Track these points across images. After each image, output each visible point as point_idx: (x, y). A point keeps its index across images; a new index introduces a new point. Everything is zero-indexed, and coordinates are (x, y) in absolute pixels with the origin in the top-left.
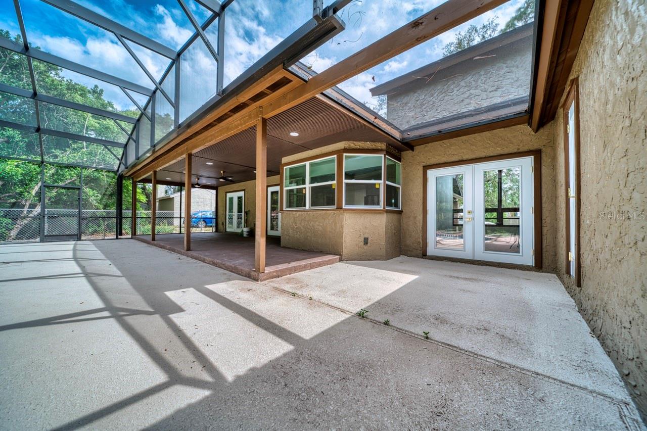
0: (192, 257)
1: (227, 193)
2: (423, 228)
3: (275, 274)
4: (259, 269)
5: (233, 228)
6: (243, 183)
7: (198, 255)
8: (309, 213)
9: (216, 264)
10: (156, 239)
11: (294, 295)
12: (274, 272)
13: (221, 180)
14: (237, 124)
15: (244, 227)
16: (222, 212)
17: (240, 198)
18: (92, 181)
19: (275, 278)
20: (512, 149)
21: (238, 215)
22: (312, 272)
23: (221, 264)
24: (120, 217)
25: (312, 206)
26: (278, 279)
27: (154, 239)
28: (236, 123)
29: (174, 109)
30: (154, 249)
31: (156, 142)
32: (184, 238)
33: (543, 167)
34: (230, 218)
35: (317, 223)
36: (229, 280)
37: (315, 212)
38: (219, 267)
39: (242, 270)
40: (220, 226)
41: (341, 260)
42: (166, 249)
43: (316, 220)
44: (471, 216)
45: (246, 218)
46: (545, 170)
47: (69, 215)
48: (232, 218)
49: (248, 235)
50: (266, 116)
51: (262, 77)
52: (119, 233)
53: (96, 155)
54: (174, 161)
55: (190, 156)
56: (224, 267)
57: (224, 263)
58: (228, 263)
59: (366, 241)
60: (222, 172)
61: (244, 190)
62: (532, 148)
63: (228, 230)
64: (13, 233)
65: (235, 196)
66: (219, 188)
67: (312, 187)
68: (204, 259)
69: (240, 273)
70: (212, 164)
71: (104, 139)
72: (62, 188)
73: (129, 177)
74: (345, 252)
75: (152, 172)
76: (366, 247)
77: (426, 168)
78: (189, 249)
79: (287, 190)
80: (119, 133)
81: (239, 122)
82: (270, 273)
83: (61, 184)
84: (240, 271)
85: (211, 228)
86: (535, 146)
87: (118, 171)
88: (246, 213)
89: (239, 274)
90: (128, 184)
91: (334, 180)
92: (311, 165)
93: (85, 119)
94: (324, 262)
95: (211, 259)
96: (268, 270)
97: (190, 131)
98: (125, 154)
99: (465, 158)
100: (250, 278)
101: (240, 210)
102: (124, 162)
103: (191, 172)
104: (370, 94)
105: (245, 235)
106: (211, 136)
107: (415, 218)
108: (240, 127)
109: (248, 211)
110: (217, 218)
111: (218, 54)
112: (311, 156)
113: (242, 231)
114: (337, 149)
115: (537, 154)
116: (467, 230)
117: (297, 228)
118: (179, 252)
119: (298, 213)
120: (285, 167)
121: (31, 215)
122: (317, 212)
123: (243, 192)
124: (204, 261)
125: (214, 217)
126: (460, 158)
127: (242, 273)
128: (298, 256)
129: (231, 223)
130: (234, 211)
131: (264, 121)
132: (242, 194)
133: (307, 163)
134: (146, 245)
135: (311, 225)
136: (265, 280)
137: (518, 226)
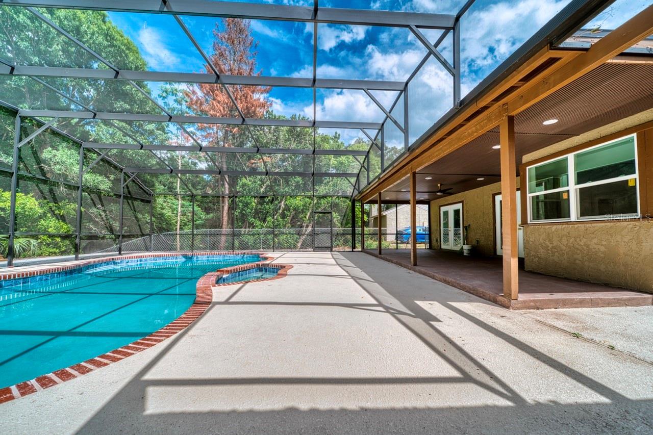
0: (420, 272)
1: (440, 206)
3: (532, 304)
4: (511, 295)
5: (448, 245)
6: (460, 194)
7: (426, 271)
8: (576, 226)
9: (449, 283)
10: (382, 253)
11: (576, 336)
12: (531, 301)
13: (438, 194)
14: (472, 131)
15: (464, 244)
16: (436, 227)
17: (457, 212)
18: (335, 206)
19: (532, 309)
21: (455, 230)
22: (597, 311)
23: (455, 282)
24: (354, 234)
25: (581, 215)
26: (538, 311)
27: (380, 253)
28: (470, 131)
29: (404, 135)
30: (382, 262)
31: (385, 168)
32: (410, 254)
34: (446, 234)
35: (595, 241)
36: (471, 301)
37: (588, 225)
38: (452, 286)
39: (483, 292)
40: (434, 242)
42: (393, 263)
43: (593, 236)
45: (465, 234)
47: (323, 233)
48: (448, 234)
49: (469, 254)
50: (513, 113)
51: (514, 71)
52: (354, 247)
53: (337, 185)
54: (399, 181)
55: (414, 174)
56: (458, 287)
57: (458, 282)
58: (463, 283)
60: (439, 185)
61: (462, 202)
63: (444, 247)
64: (299, 245)
65: (451, 209)
66: (432, 202)
67: (581, 190)
68: (434, 275)
69: (482, 295)
70: (431, 178)
71: (341, 172)
72: (320, 213)
73: (358, 201)
75: (378, 194)
78: (415, 265)
79: (533, 197)
80: (354, 165)
81: (474, 128)
82: (524, 302)
83: (320, 210)
84: (481, 294)
85: (423, 245)
87: (352, 196)
88: (465, 228)
89: (480, 297)
90: (358, 205)
91: (634, 173)
92: (577, 156)
93: (330, 160)
94: (618, 300)
95: (442, 277)
96: (522, 297)
97: (418, 151)
98: (358, 180)
100: (496, 303)
101: (457, 224)
102: (357, 188)
103: (415, 189)
105: (465, 253)
106: (439, 150)
108: (475, 134)
109: (467, 225)
110: (430, 234)
111: (454, 67)
112: (576, 144)
113: (462, 248)
114: (637, 123)
117: (553, 247)
118: (405, 267)
119: (555, 227)
120: (527, 168)
121: (306, 233)
122: (593, 225)
123: (461, 204)
124: (433, 278)
125: (428, 232)
127: (484, 295)
128: (561, 285)
129: (446, 240)
130: (449, 226)
131: (511, 120)
132: (459, 206)
133: (571, 157)
134: (374, 258)
135: (582, 243)
136: (518, 309)
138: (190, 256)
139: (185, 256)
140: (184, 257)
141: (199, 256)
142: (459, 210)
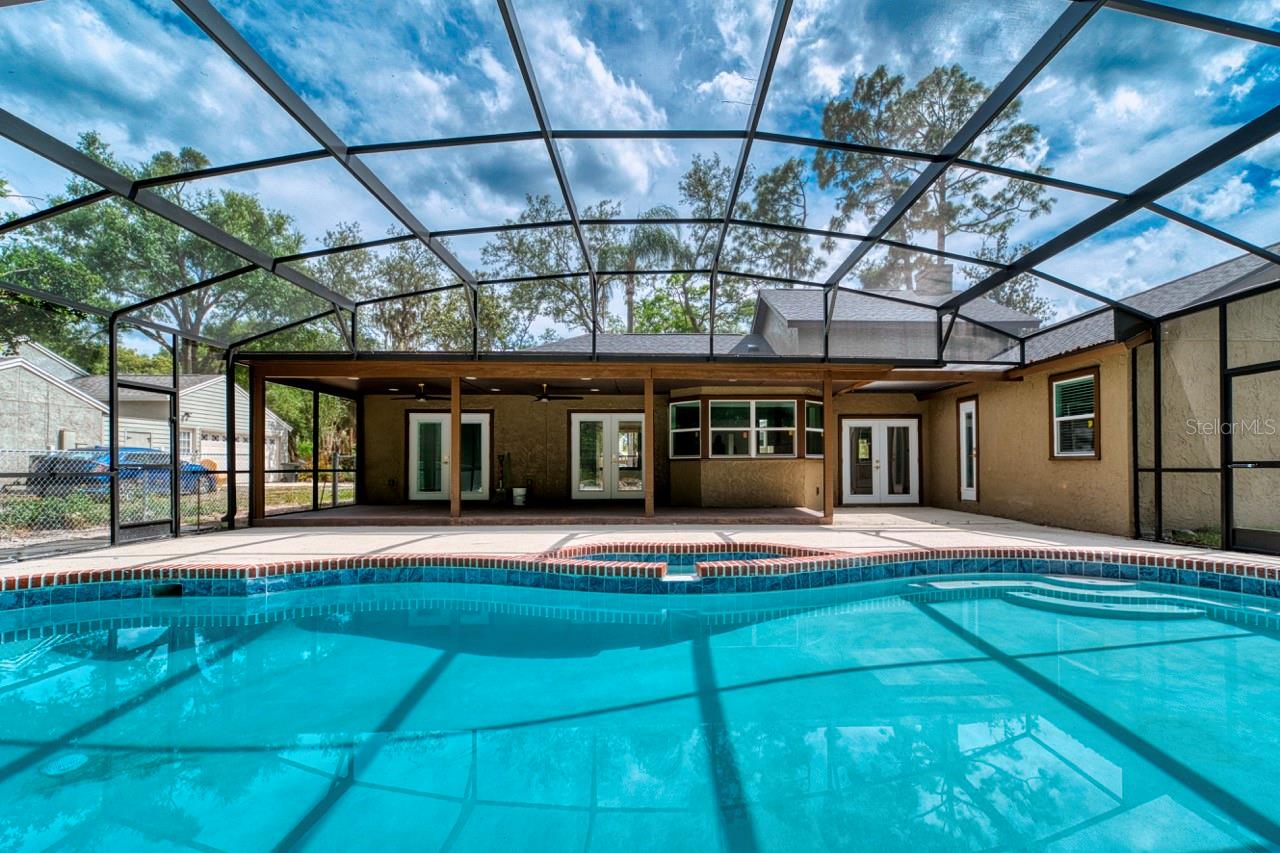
1: (410, 411)
2: (838, 477)
6: (484, 396)
8: (754, 462)
16: (387, 455)
20: (906, 411)
33: (924, 429)
35: (767, 474)
37: (763, 461)
40: (380, 488)
43: (765, 470)
44: (878, 465)
46: (925, 432)
48: (439, 470)
59: (818, 491)
61: (489, 411)
62: (918, 413)
63: (418, 496)
66: (370, 398)
74: (807, 503)
76: (818, 497)
77: (841, 417)
99: (873, 412)
109: (504, 454)
110: (362, 470)
112: (755, 393)
115: (920, 418)
117: (733, 481)
119: (734, 462)
120: (710, 400)
122: (767, 461)
123: (486, 415)
126: (870, 413)
132: (483, 419)
135: (757, 476)
142: (477, 427)
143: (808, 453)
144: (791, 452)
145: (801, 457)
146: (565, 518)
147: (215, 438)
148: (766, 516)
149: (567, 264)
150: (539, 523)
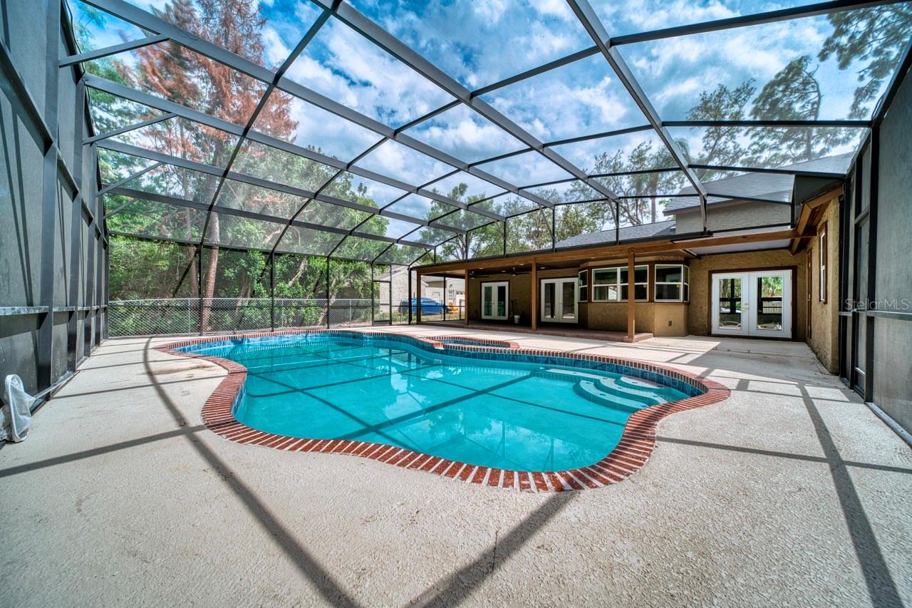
1: (481, 282)
2: (708, 315)
8: (620, 304)
17: (501, 290)
20: (778, 264)
21: (499, 303)
33: (798, 277)
40: (473, 314)
41: (654, 336)
44: (747, 306)
46: (799, 279)
59: (670, 324)
61: (509, 281)
62: (792, 265)
63: (484, 317)
64: (320, 320)
65: (495, 286)
66: (471, 278)
74: (656, 331)
76: (670, 327)
77: (711, 272)
86: (793, 263)
88: (512, 302)
99: (743, 267)
101: (502, 299)
104: (663, 214)
105: (516, 321)
107: (701, 308)
109: (514, 300)
113: (512, 318)
115: (794, 269)
116: (744, 318)
119: (607, 304)
123: (506, 282)
126: (739, 268)
130: (494, 301)
137: (781, 314)
138: (240, 339)
139: (234, 340)
140: (232, 341)
141: (250, 339)
142: (504, 288)
143: (657, 298)
144: (645, 297)
145: (651, 301)
146: (501, 328)
147: (461, 294)
148: (591, 335)
149: (621, 188)
150: (492, 330)
